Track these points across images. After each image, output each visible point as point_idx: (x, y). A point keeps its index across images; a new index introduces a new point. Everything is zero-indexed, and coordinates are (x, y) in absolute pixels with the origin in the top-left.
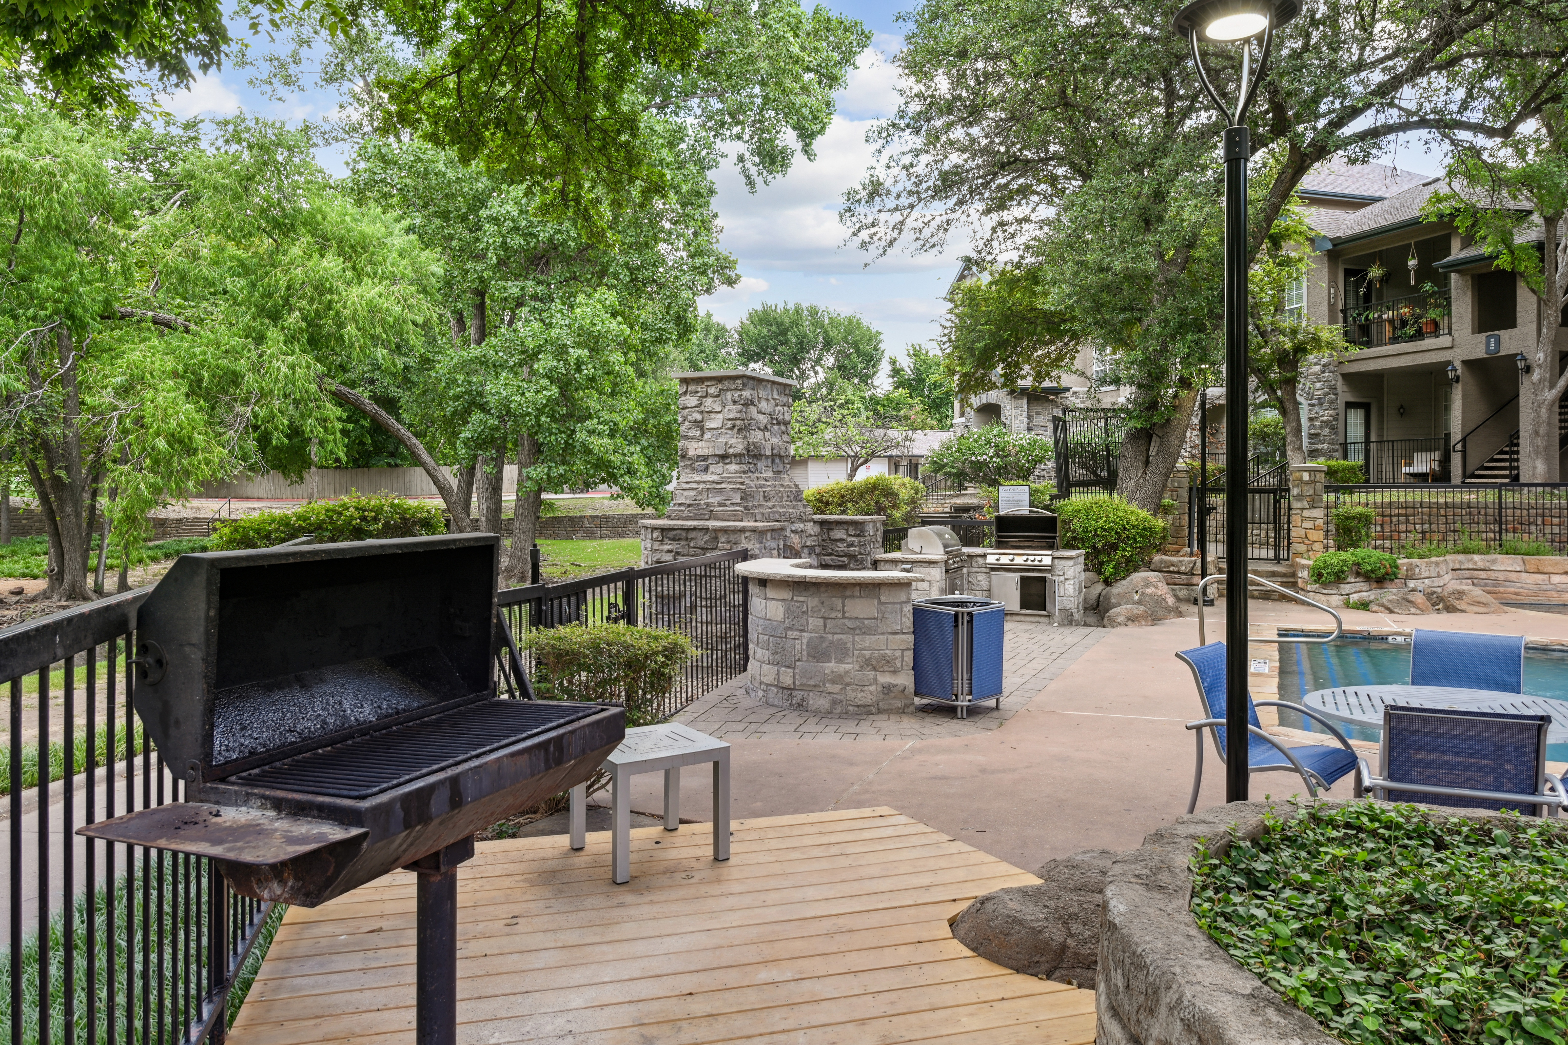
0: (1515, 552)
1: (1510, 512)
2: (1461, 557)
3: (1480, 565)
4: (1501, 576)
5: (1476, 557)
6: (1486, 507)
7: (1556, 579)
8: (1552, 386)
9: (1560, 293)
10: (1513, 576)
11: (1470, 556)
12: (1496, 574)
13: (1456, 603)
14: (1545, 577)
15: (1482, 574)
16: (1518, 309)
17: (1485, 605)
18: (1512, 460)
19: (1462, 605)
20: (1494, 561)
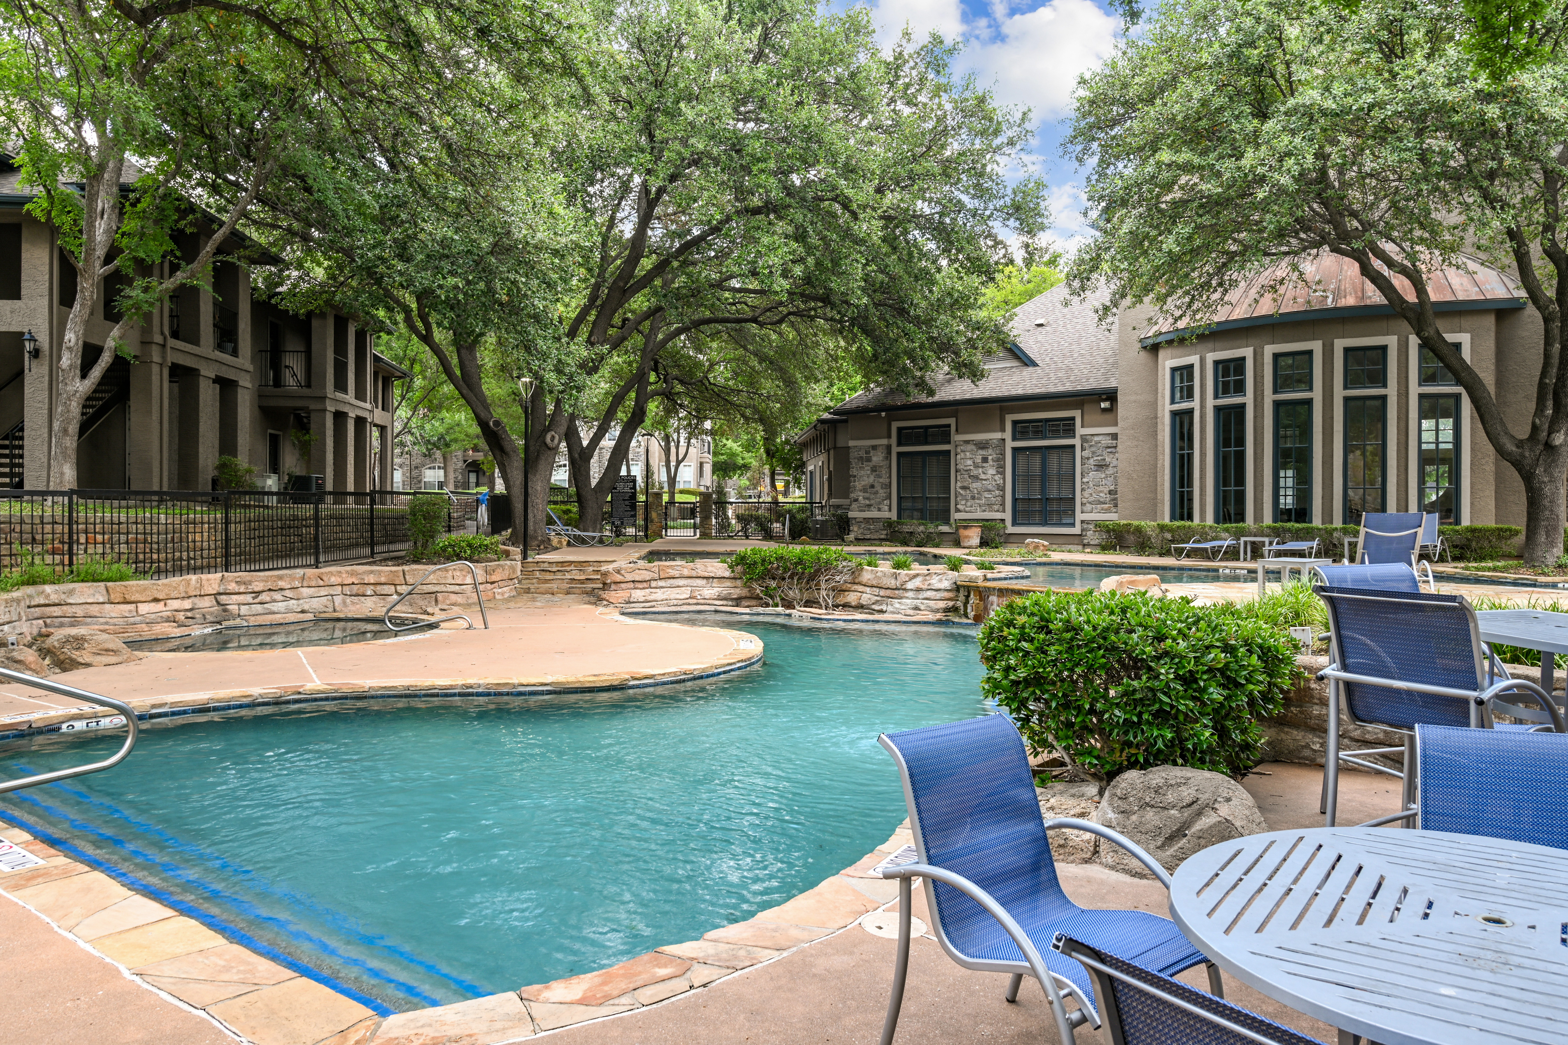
0: (94, 578)
1: (48, 528)
2: (30, 590)
3: (54, 598)
4: (79, 611)
5: (48, 588)
6: (22, 522)
7: (144, 608)
8: (84, 376)
9: (97, 264)
10: (94, 610)
11: (40, 588)
12: (74, 609)
13: (75, 655)
14: (132, 607)
15: (56, 611)
16: (24, 277)
17: (115, 652)
18: (12, 465)
19: (84, 656)
20: (71, 592)
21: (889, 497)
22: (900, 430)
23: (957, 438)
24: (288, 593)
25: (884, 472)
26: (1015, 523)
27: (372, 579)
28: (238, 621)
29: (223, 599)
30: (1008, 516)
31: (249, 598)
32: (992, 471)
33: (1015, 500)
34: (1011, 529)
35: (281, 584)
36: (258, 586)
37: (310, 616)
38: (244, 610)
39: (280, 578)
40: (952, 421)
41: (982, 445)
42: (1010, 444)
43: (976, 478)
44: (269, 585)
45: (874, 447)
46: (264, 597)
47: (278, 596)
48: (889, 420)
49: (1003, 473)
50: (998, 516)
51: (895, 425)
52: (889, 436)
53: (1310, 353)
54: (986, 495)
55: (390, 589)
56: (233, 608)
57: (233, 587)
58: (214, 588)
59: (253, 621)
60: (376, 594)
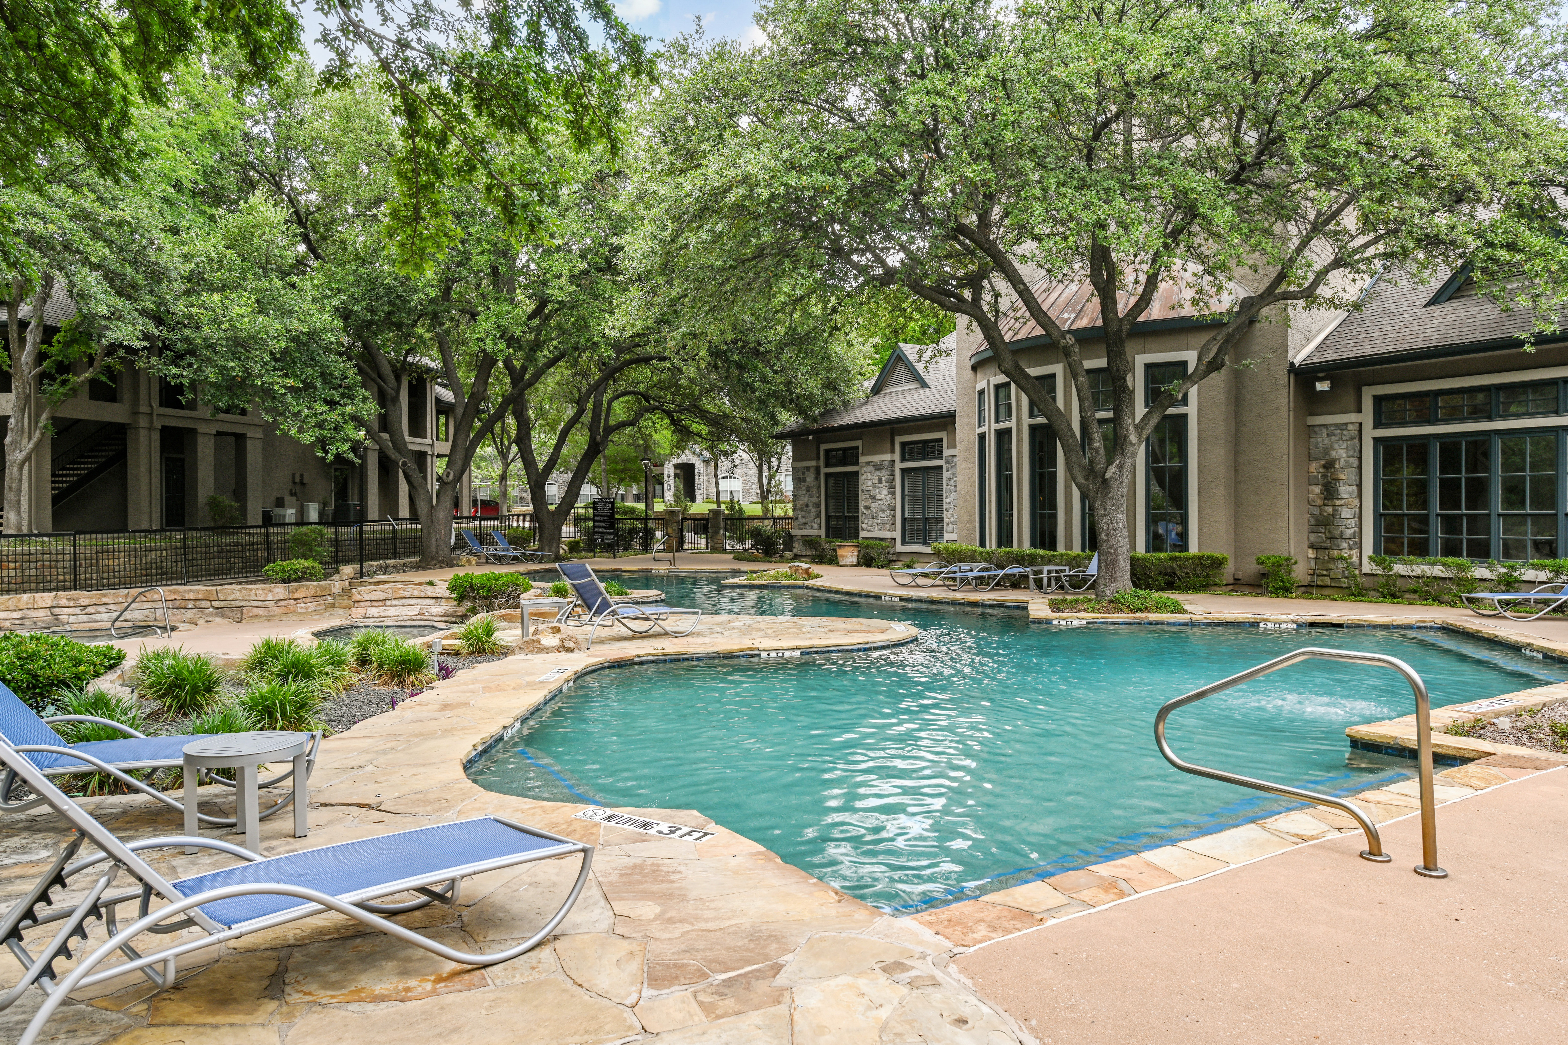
21: (818, 516)
22: (827, 451)
23: (862, 459)
24: (112, 607)
25: (815, 491)
26: (904, 542)
27: (191, 596)
28: (67, 628)
29: (56, 611)
30: (898, 534)
31: (77, 610)
32: (885, 492)
33: (904, 520)
34: (899, 548)
35: (105, 600)
36: (85, 602)
37: (130, 624)
38: (72, 619)
39: (105, 596)
40: (858, 443)
41: (878, 467)
42: (899, 465)
43: (874, 498)
44: (94, 601)
45: (808, 469)
46: (90, 610)
47: (102, 609)
48: (818, 442)
49: (893, 494)
50: (889, 535)
51: (824, 447)
52: (818, 458)
53: (1053, 376)
54: (881, 514)
55: (208, 604)
56: (64, 618)
57: (64, 602)
58: (49, 603)
59: (75, 627)
60: (196, 608)
